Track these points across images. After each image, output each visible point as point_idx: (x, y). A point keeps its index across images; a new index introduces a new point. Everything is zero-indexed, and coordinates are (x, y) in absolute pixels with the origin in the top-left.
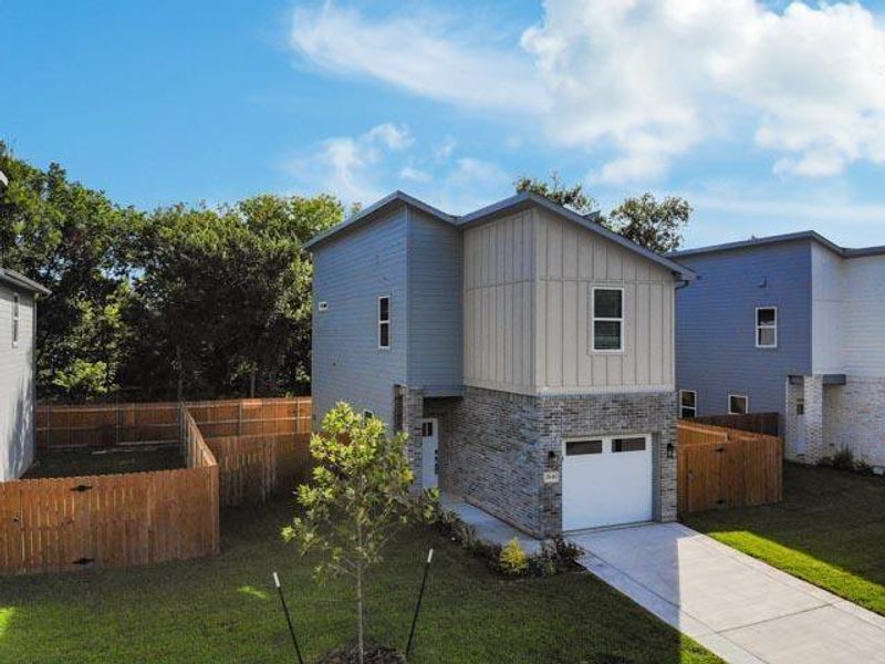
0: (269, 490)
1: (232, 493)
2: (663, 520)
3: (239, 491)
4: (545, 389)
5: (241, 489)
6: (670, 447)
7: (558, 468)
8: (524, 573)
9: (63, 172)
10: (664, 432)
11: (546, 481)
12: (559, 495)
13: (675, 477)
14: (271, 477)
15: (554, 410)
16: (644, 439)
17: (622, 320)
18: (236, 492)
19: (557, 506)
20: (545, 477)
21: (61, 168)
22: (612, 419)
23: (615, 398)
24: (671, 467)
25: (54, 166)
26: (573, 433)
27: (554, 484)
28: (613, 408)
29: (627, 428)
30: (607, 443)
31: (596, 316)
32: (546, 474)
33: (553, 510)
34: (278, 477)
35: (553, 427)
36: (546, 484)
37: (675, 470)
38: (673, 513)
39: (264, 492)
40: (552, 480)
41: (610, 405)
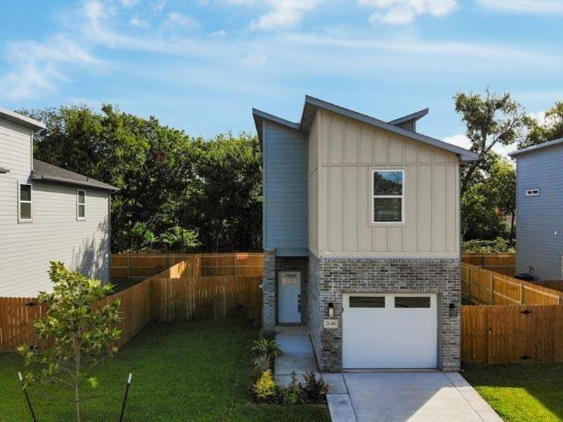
0: (191, 313)
1: (168, 313)
2: (444, 369)
3: (172, 313)
4: (327, 253)
5: (173, 311)
6: (452, 306)
7: (337, 316)
8: (270, 399)
9: (157, 121)
10: (446, 293)
11: (326, 327)
12: (339, 339)
13: (458, 332)
14: (192, 305)
15: (333, 270)
16: (429, 298)
17: (402, 197)
18: (170, 313)
19: (337, 347)
20: (325, 324)
21: (156, 119)
22: (391, 279)
23: (393, 263)
24: (455, 324)
25: (152, 118)
26: (352, 289)
27: (332, 329)
28: (391, 271)
29: (406, 288)
30: (390, 300)
31: (375, 194)
32: (325, 321)
33: (333, 351)
34: (197, 305)
35: (333, 284)
36: (325, 329)
37: (458, 327)
38: (457, 364)
39: (187, 314)
40: (331, 326)
41: (388, 268)
